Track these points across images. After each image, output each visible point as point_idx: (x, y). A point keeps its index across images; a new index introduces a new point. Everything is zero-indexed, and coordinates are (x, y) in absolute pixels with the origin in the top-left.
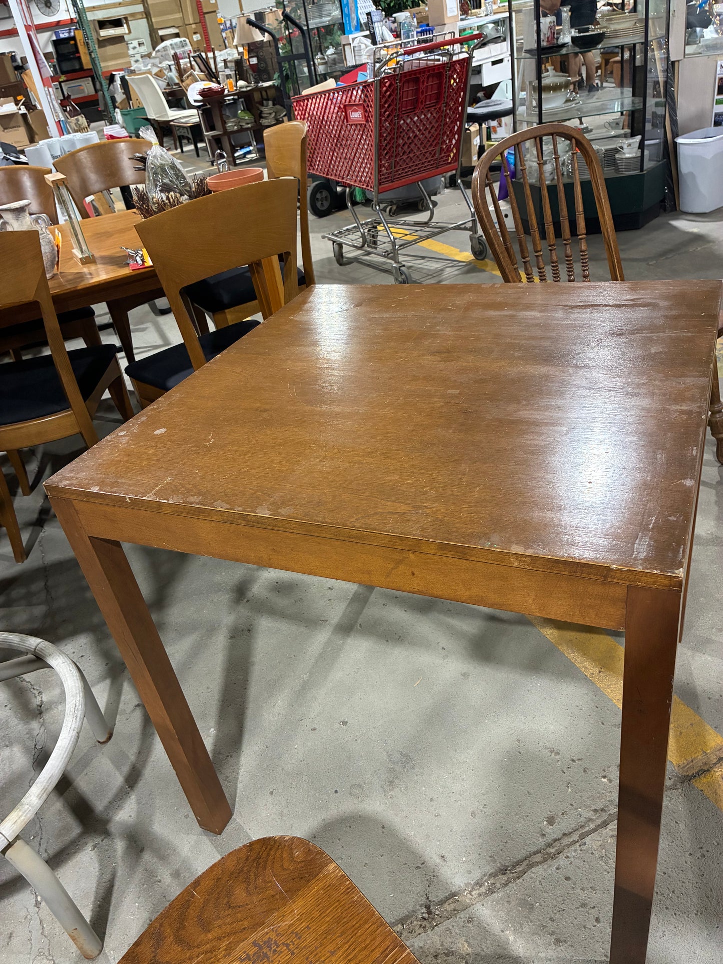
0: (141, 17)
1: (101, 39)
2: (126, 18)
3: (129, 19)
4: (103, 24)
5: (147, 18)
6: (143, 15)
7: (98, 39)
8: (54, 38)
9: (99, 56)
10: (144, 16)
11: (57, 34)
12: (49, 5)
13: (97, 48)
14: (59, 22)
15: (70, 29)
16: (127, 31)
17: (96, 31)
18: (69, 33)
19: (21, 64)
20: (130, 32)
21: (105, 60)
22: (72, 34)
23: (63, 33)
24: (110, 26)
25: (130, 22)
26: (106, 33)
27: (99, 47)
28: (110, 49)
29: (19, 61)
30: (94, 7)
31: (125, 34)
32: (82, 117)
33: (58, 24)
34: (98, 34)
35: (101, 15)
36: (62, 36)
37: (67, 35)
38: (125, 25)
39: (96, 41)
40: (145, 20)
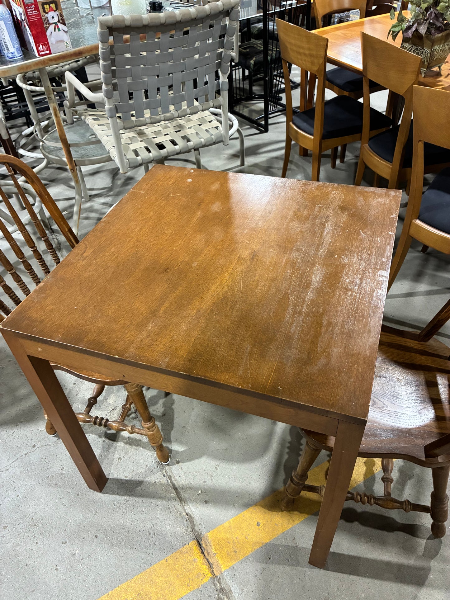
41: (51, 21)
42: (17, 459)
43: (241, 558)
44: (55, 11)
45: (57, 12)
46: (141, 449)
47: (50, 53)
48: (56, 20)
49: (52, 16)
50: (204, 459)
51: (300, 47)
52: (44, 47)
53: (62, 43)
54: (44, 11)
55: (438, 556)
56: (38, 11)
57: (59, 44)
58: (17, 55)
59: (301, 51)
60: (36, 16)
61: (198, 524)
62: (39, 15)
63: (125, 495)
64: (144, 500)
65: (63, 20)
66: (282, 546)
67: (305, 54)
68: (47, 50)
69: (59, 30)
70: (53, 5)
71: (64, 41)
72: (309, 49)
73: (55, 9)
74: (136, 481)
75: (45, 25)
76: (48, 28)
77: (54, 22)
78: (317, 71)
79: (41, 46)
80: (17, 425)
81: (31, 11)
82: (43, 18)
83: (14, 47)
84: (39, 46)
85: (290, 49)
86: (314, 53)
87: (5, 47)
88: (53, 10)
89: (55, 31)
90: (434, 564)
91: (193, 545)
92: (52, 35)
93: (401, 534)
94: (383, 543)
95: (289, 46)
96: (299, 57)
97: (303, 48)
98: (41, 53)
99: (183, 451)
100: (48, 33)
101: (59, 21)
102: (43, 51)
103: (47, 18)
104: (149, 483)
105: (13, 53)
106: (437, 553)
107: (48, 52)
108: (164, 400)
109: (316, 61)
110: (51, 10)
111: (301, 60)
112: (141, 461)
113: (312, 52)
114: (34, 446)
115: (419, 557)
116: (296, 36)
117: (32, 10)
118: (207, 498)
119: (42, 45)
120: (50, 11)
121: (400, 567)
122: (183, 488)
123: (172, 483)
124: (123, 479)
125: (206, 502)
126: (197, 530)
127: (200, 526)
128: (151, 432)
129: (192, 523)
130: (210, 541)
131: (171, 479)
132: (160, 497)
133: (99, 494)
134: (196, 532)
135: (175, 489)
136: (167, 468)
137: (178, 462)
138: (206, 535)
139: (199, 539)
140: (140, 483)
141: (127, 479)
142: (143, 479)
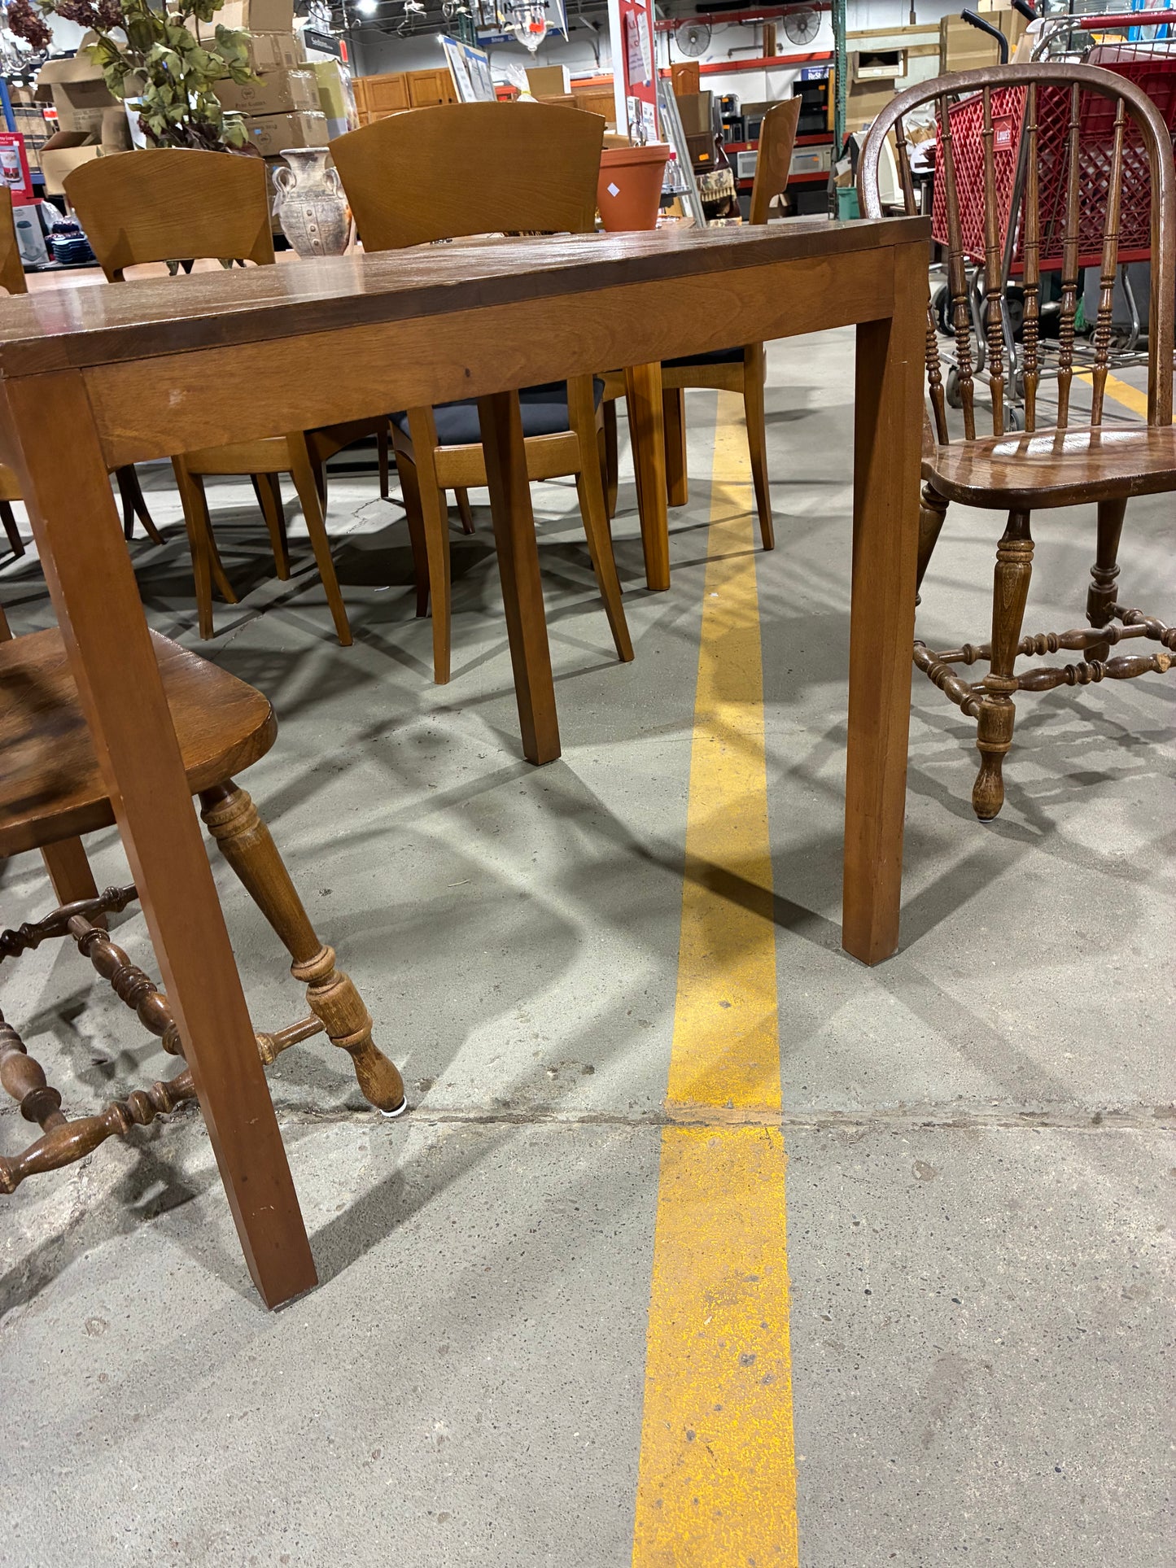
0: (932, 52)
1: (857, 82)
2: (905, 52)
3: (910, 54)
4: (866, 59)
5: (941, 54)
6: (935, 50)
7: (853, 81)
8: (799, 79)
9: (847, 108)
10: (938, 51)
11: (804, 73)
12: (803, 26)
13: (847, 96)
14: (813, 54)
15: (825, 68)
16: (901, 73)
17: (854, 69)
18: (823, 73)
19: (739, 115)
20: (905, 74)
21: (855, 116)
22: (826, 76)
23: (814, 73)
24: (877, 62)
25: (909, 60)
26: (866, 73)
27: (852, 95)
28: (868, 99)
29: (739, 110)
30: (862, 32)
31: (898, 76)
32: (729, 172)
33: (811, 58)
34: (855, 73)
35: (870, 45)
36: (811, 77)
37: (818, 76)
38: (901, 63)
39: (849, 86)
40: (938, 57)
43: (776, 1061)
61: (627, 1108)
91: (669, 1133)
104: (418, 1162)
118: (581, 1066)
122: (506, 1104)
123: (467, 1120)
124: (338, 1218)
125: (590, 1070)
126: (639, 1117)
127: (636, 1108)
128: (340, 986)
129: (611, 1120)
130: (690, 1103)
131: (456, 1119)
132: (483, 1153)
133: (315, 1297)
134: (640, 1122)
135: (491, 1120)
136: (414, 1115)
137: (426, 1086)
138: (668, 1105)
139: (661, 1120)
140: (395, 1181)
141: (347, 1207)
142: (392, 1170)
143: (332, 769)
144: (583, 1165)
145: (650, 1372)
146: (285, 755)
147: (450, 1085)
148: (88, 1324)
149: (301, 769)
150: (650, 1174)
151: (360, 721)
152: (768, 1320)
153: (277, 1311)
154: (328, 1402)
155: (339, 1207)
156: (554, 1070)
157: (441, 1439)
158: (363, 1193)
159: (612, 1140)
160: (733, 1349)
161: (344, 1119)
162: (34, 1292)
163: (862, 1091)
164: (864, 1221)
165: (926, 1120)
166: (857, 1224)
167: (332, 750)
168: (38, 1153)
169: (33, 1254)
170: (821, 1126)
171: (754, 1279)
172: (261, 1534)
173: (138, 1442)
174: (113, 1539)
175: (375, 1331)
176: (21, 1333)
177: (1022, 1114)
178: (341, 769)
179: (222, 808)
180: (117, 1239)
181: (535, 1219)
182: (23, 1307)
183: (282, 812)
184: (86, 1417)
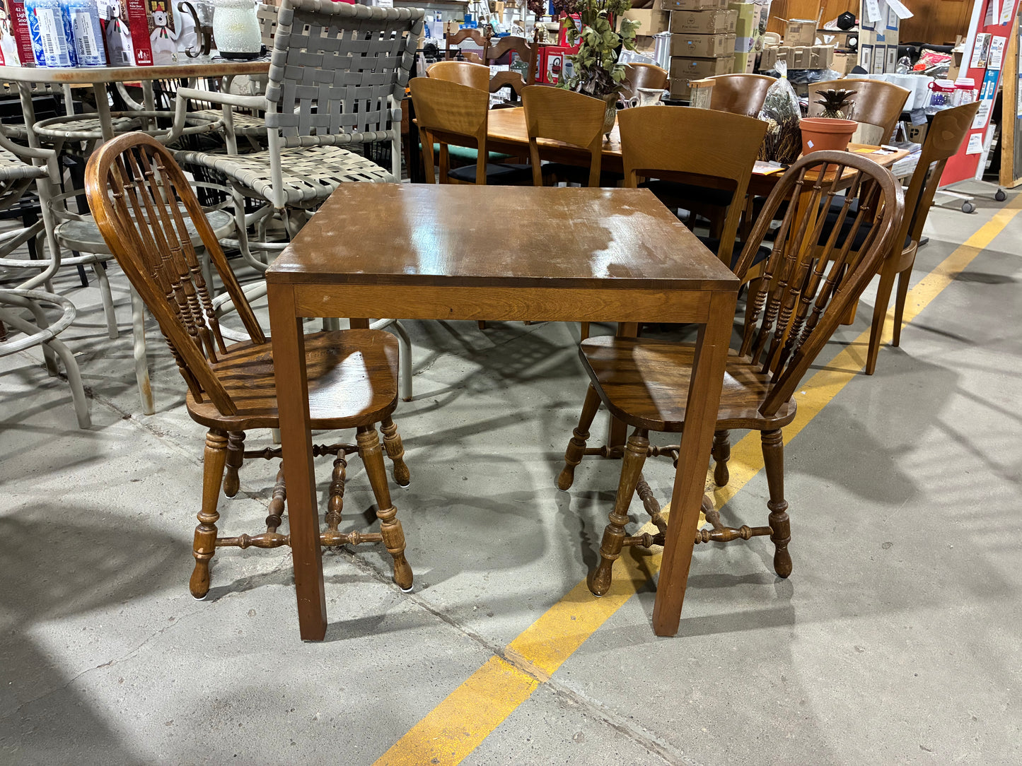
41: (158, 23)
42: (147, 640)
43: (569, 655)
44: (164, 12)
45: (166, 14)
46: (361, 583)
47: (152, 64)
48: (164, 23)
49: (160, 17)
50: (463, 575)
51: (453, 106)
52: (145, 54)
53: (169, 55)
54: (151, 9)
55: (794, 595)
56: (144, 7)
57: (165, 54)
58: (101, 62)
59: (455, 110)
60: (141, 12)
61: (491, 639)
62: (144, 11)
63: (365, 635)
64: (397, 633)
65: (173, 25)
66: (615, 630)
67: (460, 114)
68: (148, 60)
69: (166, 37)
70: (162, 4)
71: (171, 53)
72: (466, 107)
73: (164, 9)
74: (373, 617)
75: (149, 27)
76: (153, 30)
77: (161, 25)
78: (478, 132)
79: (141, 52)
80: (123, 603)
81: (134, 4)
82: (147, 16)
83: (98, 50)
84: (139, 52)
85: (438, 110)
86: (473, 111)
87: (85, 49)
88: (161, 10)
89: (161, 37)
90: (793, 602)
91: (495, 659)
92: (158, 42)
93: (745, 586)
94: (730, 598)
95: (435, 107)
96: (451, 118)
97: (458, 106)
98: (139, 62)
99: (428, 573)
100: (152, 38)
101: (167, 26)
102: (142, 60)
103: (153, 18)
104: (395, 615)
105: (95, 58)
106: (792, 593)
107: (149, 62)
108: (369, 528)
109: (475, 120)
110: (159, 9)
111: (455, 121)
112: (369, 595)
113: (470, 110)
114: (172, 619)
115: (774, 601)
116: (448, 93)
117: (136, 3)
118: (489, 611)
119: (143, 51)
120: (157, 10)
121: (759, 613)
122: (448, 611)
123: (428, 609)
124: (351, 621)
125: (490, 615)
126: (492, 646)
127: (495, 641)
128: (393, 526)
129: (481, 641)
130: (516, 652)
131: (425, 607)
132: (420, 625)
133: (320, 645)
134: (492, 648)
135: (437, 614)
136: (412, 596)
137: (426, 587)
138: (507, 648)
139: (500, 653)
140: (381, 618)
141: (357, 618)
142: (383, 613)
143: (520, 418)
144: (450, 652)
145: (399, 743)
146: (506, 402)
147: (435, 591)
148: (251, 611)
149: (507, 412)
150: (471, 671)
151: (552, 397)
152: (457, 752)
153: (305, 642)
154: (294, 683)
155: (355, 616)
156: (478, 607)
157: (316, 719)
158: (367, 616)
159: (470, 649)
160: (435, 754)
161: (388, 583)
162: (244, 590)
163: (592, 689)
164: (532, 741)
165: (606, 718)
166: (528, 740)
167: (527, 409)
168: (262, 538)
169: (254, 576)
170: (559, 693)
171: (468, 735)
172: (241, 713)
173: (233, 660)
174: (202, 686)
175: (327, 669)
176: (230, 602)
177: (654, 742)
178: (522, 420)
179: (362, 436)
180: (281, 586)
181: (414, 662)
182: (237, 593)
183: (481, 431)
184: (226, 642)
